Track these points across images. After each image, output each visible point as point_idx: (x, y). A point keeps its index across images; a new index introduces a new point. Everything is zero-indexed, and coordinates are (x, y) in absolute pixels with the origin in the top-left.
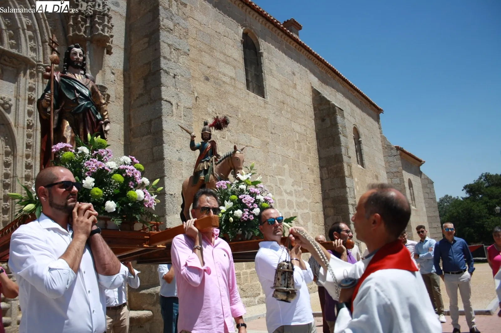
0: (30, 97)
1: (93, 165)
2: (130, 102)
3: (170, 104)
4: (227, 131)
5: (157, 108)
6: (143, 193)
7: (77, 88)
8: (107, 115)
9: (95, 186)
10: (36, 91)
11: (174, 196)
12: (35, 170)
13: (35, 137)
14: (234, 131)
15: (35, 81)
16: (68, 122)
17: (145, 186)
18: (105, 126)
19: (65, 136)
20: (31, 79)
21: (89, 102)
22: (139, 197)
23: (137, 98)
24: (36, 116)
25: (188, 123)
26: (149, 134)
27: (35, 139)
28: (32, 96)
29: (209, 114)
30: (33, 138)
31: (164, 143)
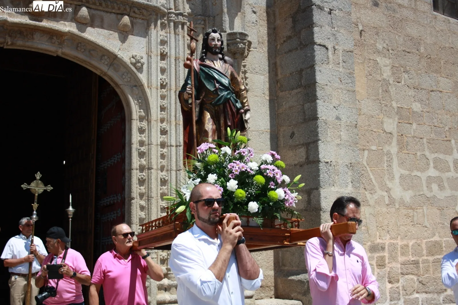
0: (162, 51)
1: (237, 167)
2: (276, 47)
3: (325, 48)
4: (404, 72)
5: (309, 55)
6: (284, 192)
7: (217, 77)
8: (247, 103)
9: (238, 188)
10: (168, 44)
11: (331, 165)
12: (170, 136)
13: (169, 98)
14: (413, 72)
15: (166, 33)
16: (209, 114)
17: (286, 183)
18: (245, 114)
19: (207, 129)
20: (162, 30)
21: (228, 92)
22: (280, 197)
23: (284, 41)
24: (169, 73)
25: (348, 71)
26: (300, 88)
27: (169, 100)
28: (164, 51)
29: (379, 52)
30: (168, 99)
31: (318, 99)
